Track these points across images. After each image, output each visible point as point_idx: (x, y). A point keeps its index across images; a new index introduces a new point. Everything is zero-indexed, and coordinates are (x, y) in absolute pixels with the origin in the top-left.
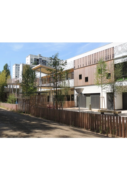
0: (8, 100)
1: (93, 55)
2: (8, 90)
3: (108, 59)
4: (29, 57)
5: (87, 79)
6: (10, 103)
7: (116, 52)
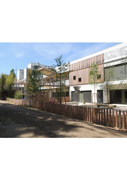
0: (15, 96)
1: (86, 60)
2: (15, 89)
3: (98, 63)
4: (30, 64)
5: (80, 80)
6: (17, 99)
7: (106, 57)
